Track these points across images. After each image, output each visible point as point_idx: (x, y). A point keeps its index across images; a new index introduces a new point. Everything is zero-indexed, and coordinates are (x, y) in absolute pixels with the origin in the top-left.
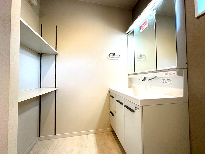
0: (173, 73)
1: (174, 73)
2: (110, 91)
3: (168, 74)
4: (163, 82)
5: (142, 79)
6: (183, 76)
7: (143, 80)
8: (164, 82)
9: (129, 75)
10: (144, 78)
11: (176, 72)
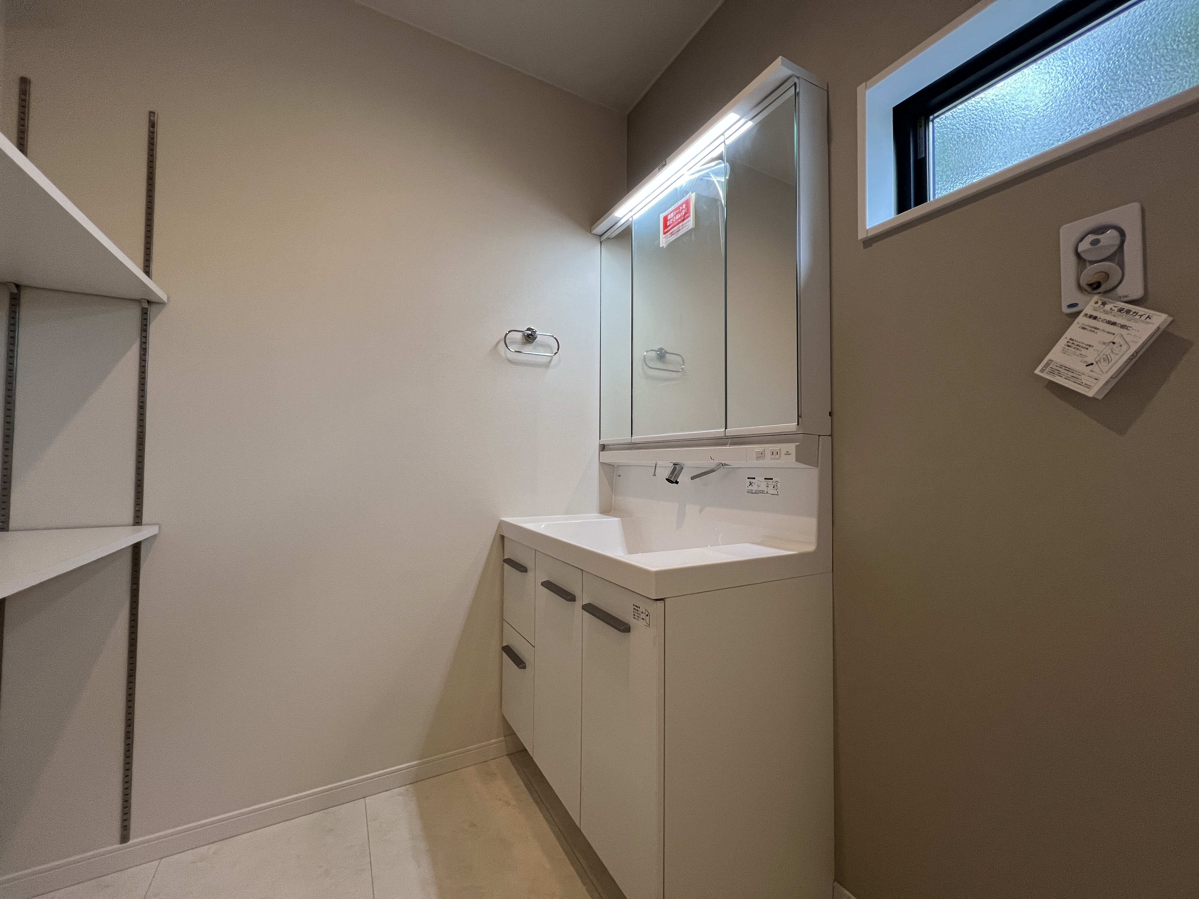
0: (783, 452)
1: (788, 453)
2: (503, 537)
3: (768, 454)
4: (750, 488)
5: (667, 473)
6: (817, 466)
7: (667, 479)
8: (754, 488)
9: (603, 448)
10: (674, 469)
11: (791, 447)
